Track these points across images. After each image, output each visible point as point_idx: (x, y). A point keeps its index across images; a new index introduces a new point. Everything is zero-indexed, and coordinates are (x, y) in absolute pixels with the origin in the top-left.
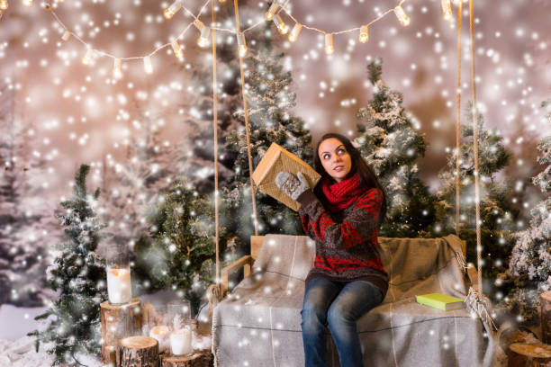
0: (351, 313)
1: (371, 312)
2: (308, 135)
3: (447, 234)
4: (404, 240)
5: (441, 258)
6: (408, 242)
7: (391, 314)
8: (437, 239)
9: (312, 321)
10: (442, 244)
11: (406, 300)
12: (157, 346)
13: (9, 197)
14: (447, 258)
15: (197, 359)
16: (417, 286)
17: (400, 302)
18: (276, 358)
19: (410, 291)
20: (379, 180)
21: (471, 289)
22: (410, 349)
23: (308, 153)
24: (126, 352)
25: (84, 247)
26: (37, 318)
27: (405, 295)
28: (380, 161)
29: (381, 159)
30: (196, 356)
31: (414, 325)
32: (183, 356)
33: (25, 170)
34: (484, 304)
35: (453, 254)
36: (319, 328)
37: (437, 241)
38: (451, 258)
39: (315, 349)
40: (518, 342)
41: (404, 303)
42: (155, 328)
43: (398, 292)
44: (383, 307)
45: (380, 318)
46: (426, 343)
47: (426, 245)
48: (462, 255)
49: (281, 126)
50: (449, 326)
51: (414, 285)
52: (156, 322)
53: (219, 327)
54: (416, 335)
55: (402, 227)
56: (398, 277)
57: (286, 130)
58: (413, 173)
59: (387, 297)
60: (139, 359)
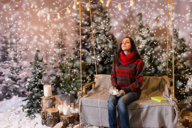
0: (126, 102)
1: (134, 102)
2: (116, 40)
3: (164, 75)
4: (148, 77)
5: (161, 84)
6: (149, 78)
7: (141, 104)
8: (160, 77)
9: (111, 105)
10: (162, 79)
11: (147, 99)
12: (58, 112)
13: (15, 61)
14: (163, 84)
15: (71, 117)
16: (152, 94)
17: (144, 99)
18: (101, 117)
19: (149, 95)
20: (141, 56)
21: (171, 95)
22: (147, 116)
23: (115, 47)
24: (48, 113)
25: (37, 77)
26: (23, 101)
27: (147, 97)
28: (140, 49)
29: (141, 48)
30: (71, 115)
31: (148, 107)
32: (67, 115)
33: (20, 52)
34: (175, 101)
35: (165, 83)
36: (114, 107)
37: (160, 78)
38: (165, 84)
39: (112, 115)
40: (187, 115)
41: (146, 100)
42: (59, 105)
43: (145, 95)
44: (138, 101)
45: (137, 105)
46: (153, 114)
47: (156, 79)
48: (169, 83)
49: (106, 37)
50: (162, 108)
51: (151, 93)
52: (60, 104)
53: (81, 106)
54: (150, 111)
55: (148, 73)
56: (146, 90)
57: (107, 38)
58: (153, 54)
59: (141, 97)
60: (52, 116)
